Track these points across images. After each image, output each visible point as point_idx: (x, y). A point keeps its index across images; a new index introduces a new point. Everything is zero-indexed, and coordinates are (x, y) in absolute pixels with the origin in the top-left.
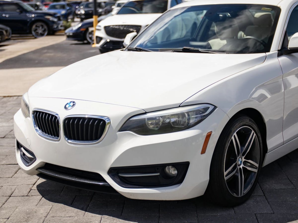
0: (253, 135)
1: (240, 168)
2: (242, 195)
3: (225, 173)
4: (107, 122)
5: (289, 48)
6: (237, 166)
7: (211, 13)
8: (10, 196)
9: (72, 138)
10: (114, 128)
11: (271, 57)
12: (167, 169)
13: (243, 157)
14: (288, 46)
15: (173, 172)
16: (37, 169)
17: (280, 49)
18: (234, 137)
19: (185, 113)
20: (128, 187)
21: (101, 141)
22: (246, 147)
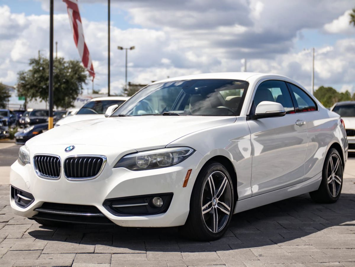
0: (225, 182)
1: (215, 208)
2: (217, 232)
3: (203, 208)
4: (104, 160)
5: (256, 114)
6: (213, 206)
7: (187, 86)
8: (5, 239)
9: (72, 176)
10: (110, 164)
11: (241, 119)
12: (154, 200)
13: (217, 199)
14: (255, 112)
15: (159, 203)
16: (34, 210)
17: (249, 114)
18: (210, 178)
19: (170, 154)
20: (120, 215)
21: (97, 177)
22: (219, 191)
